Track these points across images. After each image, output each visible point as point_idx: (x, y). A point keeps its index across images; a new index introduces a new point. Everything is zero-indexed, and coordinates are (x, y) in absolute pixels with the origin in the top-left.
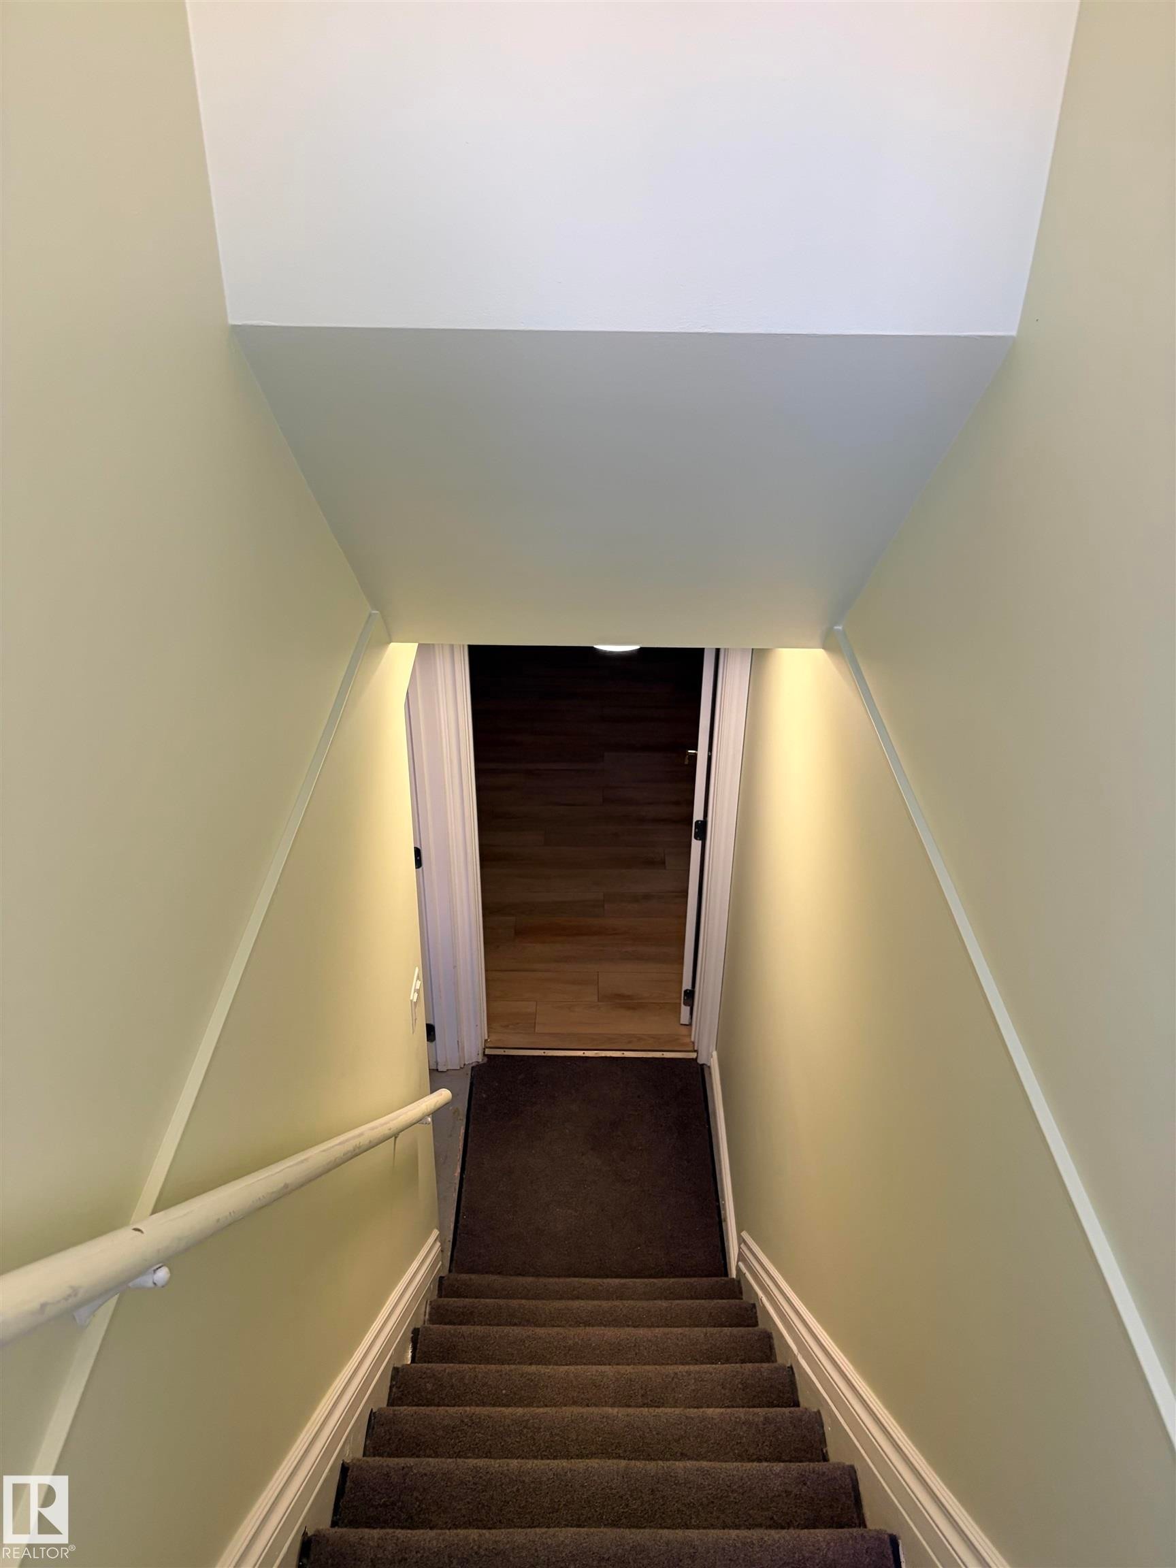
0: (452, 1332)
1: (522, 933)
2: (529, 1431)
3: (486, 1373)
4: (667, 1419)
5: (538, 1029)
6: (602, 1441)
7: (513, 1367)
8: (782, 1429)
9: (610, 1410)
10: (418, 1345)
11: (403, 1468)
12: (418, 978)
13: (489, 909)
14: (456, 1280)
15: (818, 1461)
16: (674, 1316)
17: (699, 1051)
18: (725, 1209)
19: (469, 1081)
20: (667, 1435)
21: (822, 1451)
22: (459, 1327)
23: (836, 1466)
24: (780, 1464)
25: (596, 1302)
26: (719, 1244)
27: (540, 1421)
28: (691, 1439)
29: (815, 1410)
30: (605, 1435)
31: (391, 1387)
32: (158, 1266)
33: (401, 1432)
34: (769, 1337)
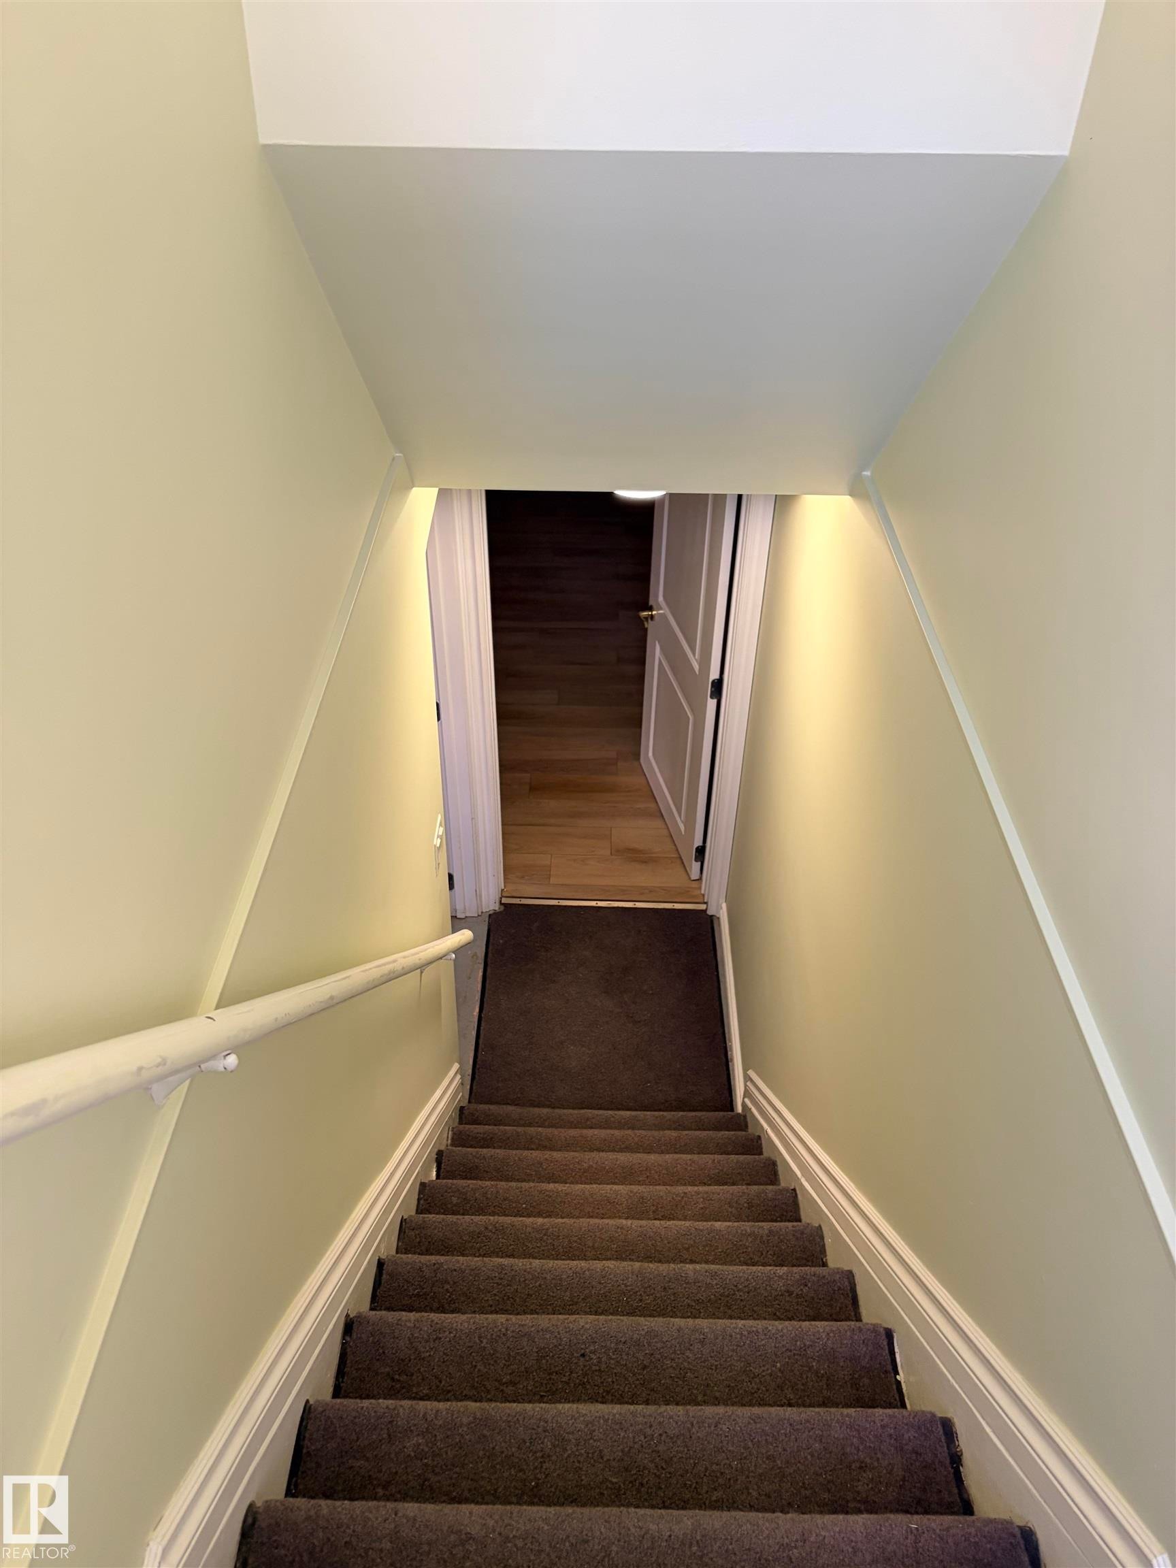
0: (474, 1154)
1: (536, 789)
2: (549, 1238)
3: (508, 1189)
4: (677, 1231)
5: (553, 880)
6: (616, 1248)
7: (532, 1184)
8: (785, 1241)
9: (624, 1222)
10: (443, 1165)
11: (435, 1264)
12: (441, 825)
13: (507, 766)
14: (476, 1110)
15: (820, 1266)
16: (682, 1145)
17: (709, 904)
18: (731, 1050)
19: (486, 928)
20: (677, 1244)
21: (822, 1260)
22: (480, 1150)
23: (836, 1270)
24: (783, 1268)
25: (609, 1131)
26: (726, 1083)
27: (559, 1230)
28: (701, 1249)
29: (817, 1225)
30: (619, 1243)
31: (419, 1200)
32: (228, 1052)
33: (430, 1236)
34: (773, 1164)
